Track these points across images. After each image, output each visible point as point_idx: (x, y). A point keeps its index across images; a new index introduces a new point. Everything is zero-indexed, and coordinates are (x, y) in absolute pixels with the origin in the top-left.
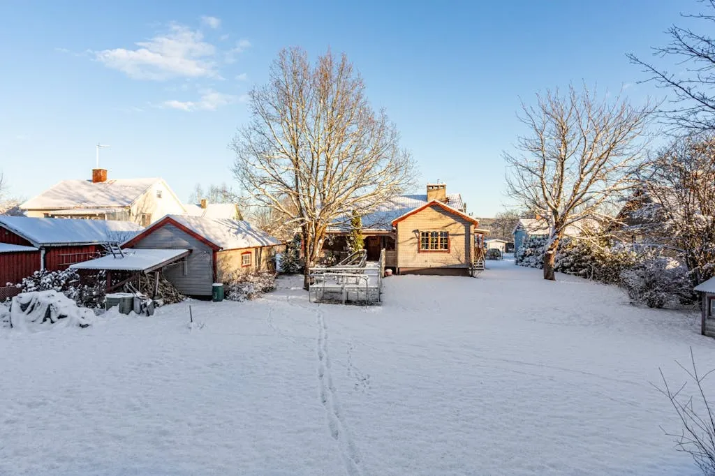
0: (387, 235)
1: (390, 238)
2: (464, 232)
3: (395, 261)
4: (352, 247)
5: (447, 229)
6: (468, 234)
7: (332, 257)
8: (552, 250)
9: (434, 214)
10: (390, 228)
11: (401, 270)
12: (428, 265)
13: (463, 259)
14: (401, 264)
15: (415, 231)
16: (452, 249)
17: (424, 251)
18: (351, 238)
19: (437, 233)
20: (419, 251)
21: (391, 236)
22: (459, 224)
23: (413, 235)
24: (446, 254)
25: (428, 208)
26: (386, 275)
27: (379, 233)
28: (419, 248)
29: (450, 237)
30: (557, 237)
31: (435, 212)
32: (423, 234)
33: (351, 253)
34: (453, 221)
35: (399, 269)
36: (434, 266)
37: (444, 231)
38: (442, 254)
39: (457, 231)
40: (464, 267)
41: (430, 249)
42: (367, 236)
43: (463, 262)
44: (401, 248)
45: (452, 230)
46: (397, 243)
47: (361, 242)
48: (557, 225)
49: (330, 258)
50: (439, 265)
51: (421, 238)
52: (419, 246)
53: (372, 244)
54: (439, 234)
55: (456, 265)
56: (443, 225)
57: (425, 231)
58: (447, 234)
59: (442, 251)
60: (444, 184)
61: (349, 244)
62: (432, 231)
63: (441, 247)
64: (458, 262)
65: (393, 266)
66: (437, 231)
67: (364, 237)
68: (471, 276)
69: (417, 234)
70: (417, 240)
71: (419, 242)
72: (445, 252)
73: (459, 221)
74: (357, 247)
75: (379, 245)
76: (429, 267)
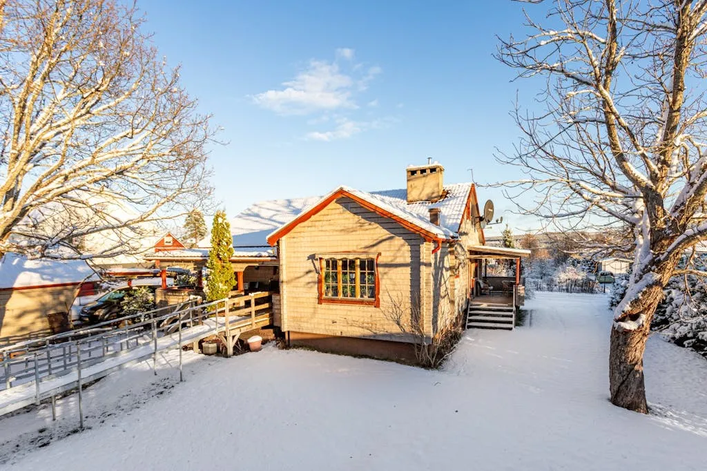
2: (409, 260)
5: (373, 253)
6: (415, 264)
8: (634, 317)
9: (349, 219)
11: (287, 337)
12: (337, 330)
13: (406, 319)
15: (312, 257)
16: (383, 297)
17: (328, 301)
19: (353, 262)
20: (320, 300)
22: (399, 241)
23: (309, 265)
24: (372, 309)
28: (320, 294)
30: (657, 277)
31: (349, 215)
32: (328, 264)
34: (384, 233)
35: (284, 334)
36: (348, 335)
37: (366, 256)
38: (363, 308)
39: (396, 257)
40: (407, 340)
41: (341, 296)
42: (247, 265)
46: (281, 282)
48: (657, 238)
50: (356, 332)
51: (323, 272)
52: (320, 289)
54: (358, 262)
55: (391, 335)
56: (367, 243)
57: (331, 257)
58: (372, 263)
59: (363, 302)
62: (343, 257)
64: (395, 329)
67: (241, 268)
69: (317, 263)
70: (317, 275)
71: (319, 282)
72: (369, 303)
73: (399, 234)
76: (338, 334)
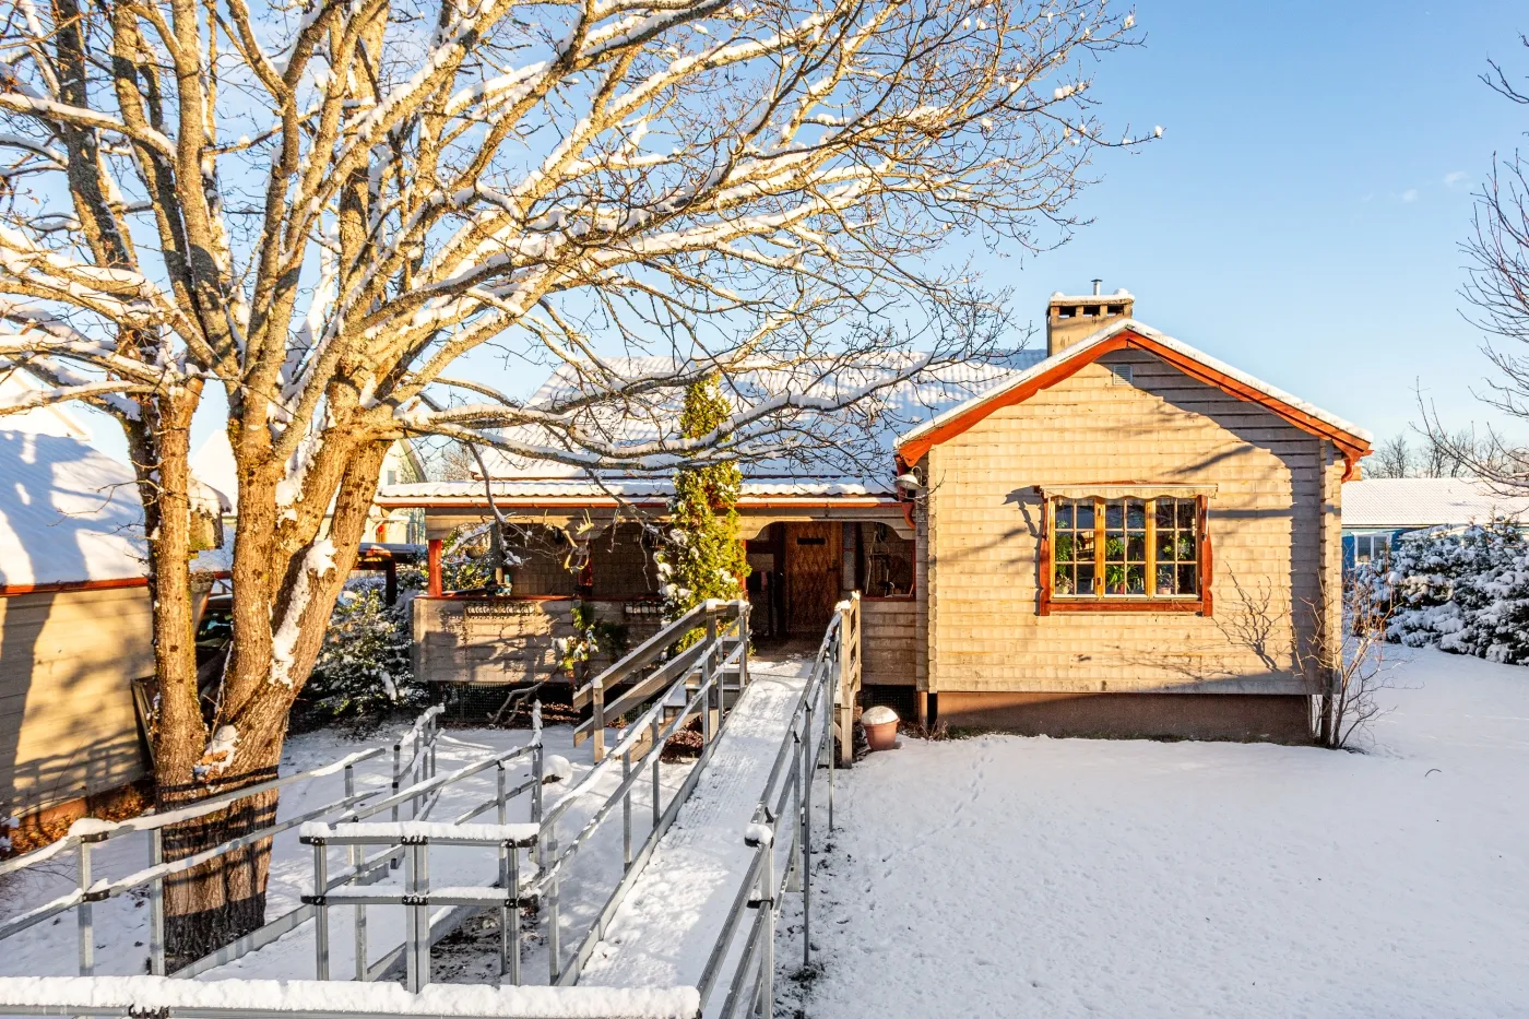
0: (875, 517)
1: (885, 532)
2: (1287, 502)
3: (916, 652)
4: (679, 580)
5: (1198, 485)
6: (1310, 511)
7: (582, 637)
9: (1130, 402)
10: (885, 483)
11: (943, 706)
12: (1091, 679)
13: (1281, 642)
14: (945, 677)
15: (1021, 496)
16: (1222, 591)
17: (1066, 606)
18: (679, 536)
19: (1138, 508)
20: (1043, 605)
21: (894, 525)
22: (1263, 458)
23: (1012, 516)
24: (1192, 619)
25: (1092, 368)
26: (865, 742)
27: (826, 509)
28: (1043, 589)
29: (1212, 525)
31: (1127, 391)
32: (1064, 509)
33: (674, 611)
34: (1226, 439)
35: (933, 699)
36: (1123, 687)
37: (1181, 493)
38: (1163, 619)
39: (1255, 496)
40: (1282, 689)
41: (1100, 593)
42: (768, 521)
43: (1284, 663)
44: (945, 586)
45: (1223, 487)
46: (930, 563)
47: (730, 553)
49: (564, 643)
50: (1149, 678)
51: (1052, 534)
52: (1040, 575)
53: (803, 563)
54: (1152, 507)
55: (1241, 679)
56: (1179, 463)
57: (1077, 494)
58: (1189, 512)
59: (1165, 606)
60: (1123, 295)
61: (665, 567)
62: (1112, 494)
63: (1160, 584)
65: (902, 680)
66: (1146, 493)
67: (750, 527)
68: (1326, 741)
69: (1034, 511)
70: (1034, 542)
71: (1041, 559)
72: (1184, 607)
73: (1263, 443)
74: (704, 584)
75: (837, 569)
76: (1096, 688)
